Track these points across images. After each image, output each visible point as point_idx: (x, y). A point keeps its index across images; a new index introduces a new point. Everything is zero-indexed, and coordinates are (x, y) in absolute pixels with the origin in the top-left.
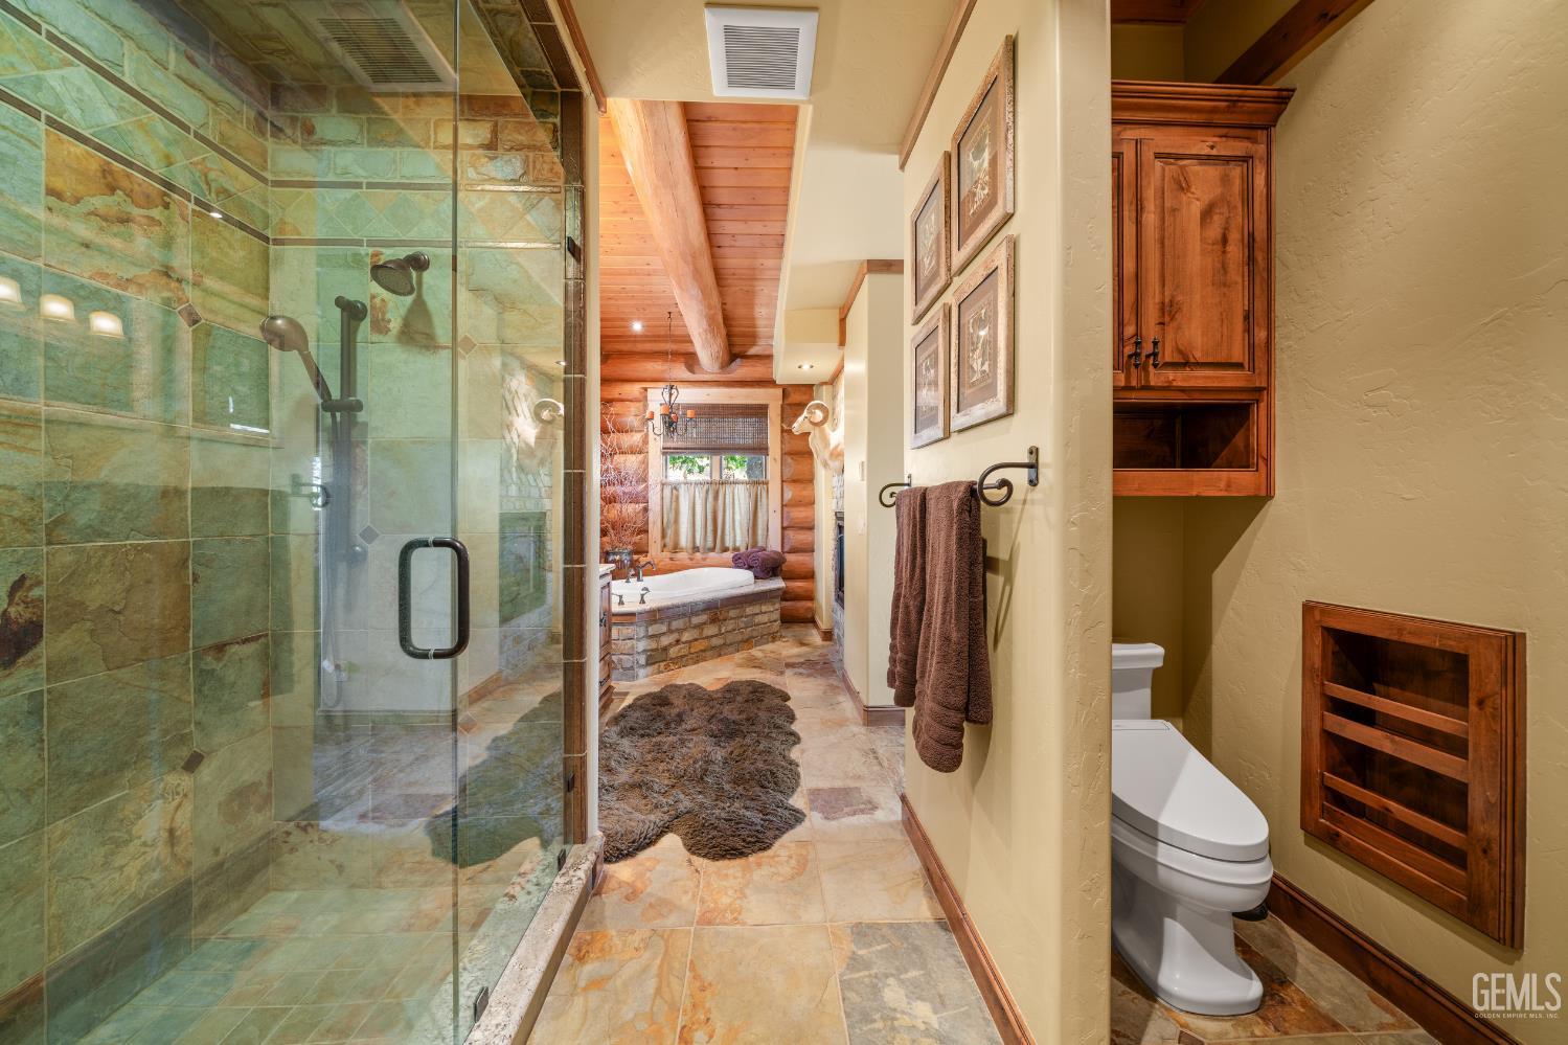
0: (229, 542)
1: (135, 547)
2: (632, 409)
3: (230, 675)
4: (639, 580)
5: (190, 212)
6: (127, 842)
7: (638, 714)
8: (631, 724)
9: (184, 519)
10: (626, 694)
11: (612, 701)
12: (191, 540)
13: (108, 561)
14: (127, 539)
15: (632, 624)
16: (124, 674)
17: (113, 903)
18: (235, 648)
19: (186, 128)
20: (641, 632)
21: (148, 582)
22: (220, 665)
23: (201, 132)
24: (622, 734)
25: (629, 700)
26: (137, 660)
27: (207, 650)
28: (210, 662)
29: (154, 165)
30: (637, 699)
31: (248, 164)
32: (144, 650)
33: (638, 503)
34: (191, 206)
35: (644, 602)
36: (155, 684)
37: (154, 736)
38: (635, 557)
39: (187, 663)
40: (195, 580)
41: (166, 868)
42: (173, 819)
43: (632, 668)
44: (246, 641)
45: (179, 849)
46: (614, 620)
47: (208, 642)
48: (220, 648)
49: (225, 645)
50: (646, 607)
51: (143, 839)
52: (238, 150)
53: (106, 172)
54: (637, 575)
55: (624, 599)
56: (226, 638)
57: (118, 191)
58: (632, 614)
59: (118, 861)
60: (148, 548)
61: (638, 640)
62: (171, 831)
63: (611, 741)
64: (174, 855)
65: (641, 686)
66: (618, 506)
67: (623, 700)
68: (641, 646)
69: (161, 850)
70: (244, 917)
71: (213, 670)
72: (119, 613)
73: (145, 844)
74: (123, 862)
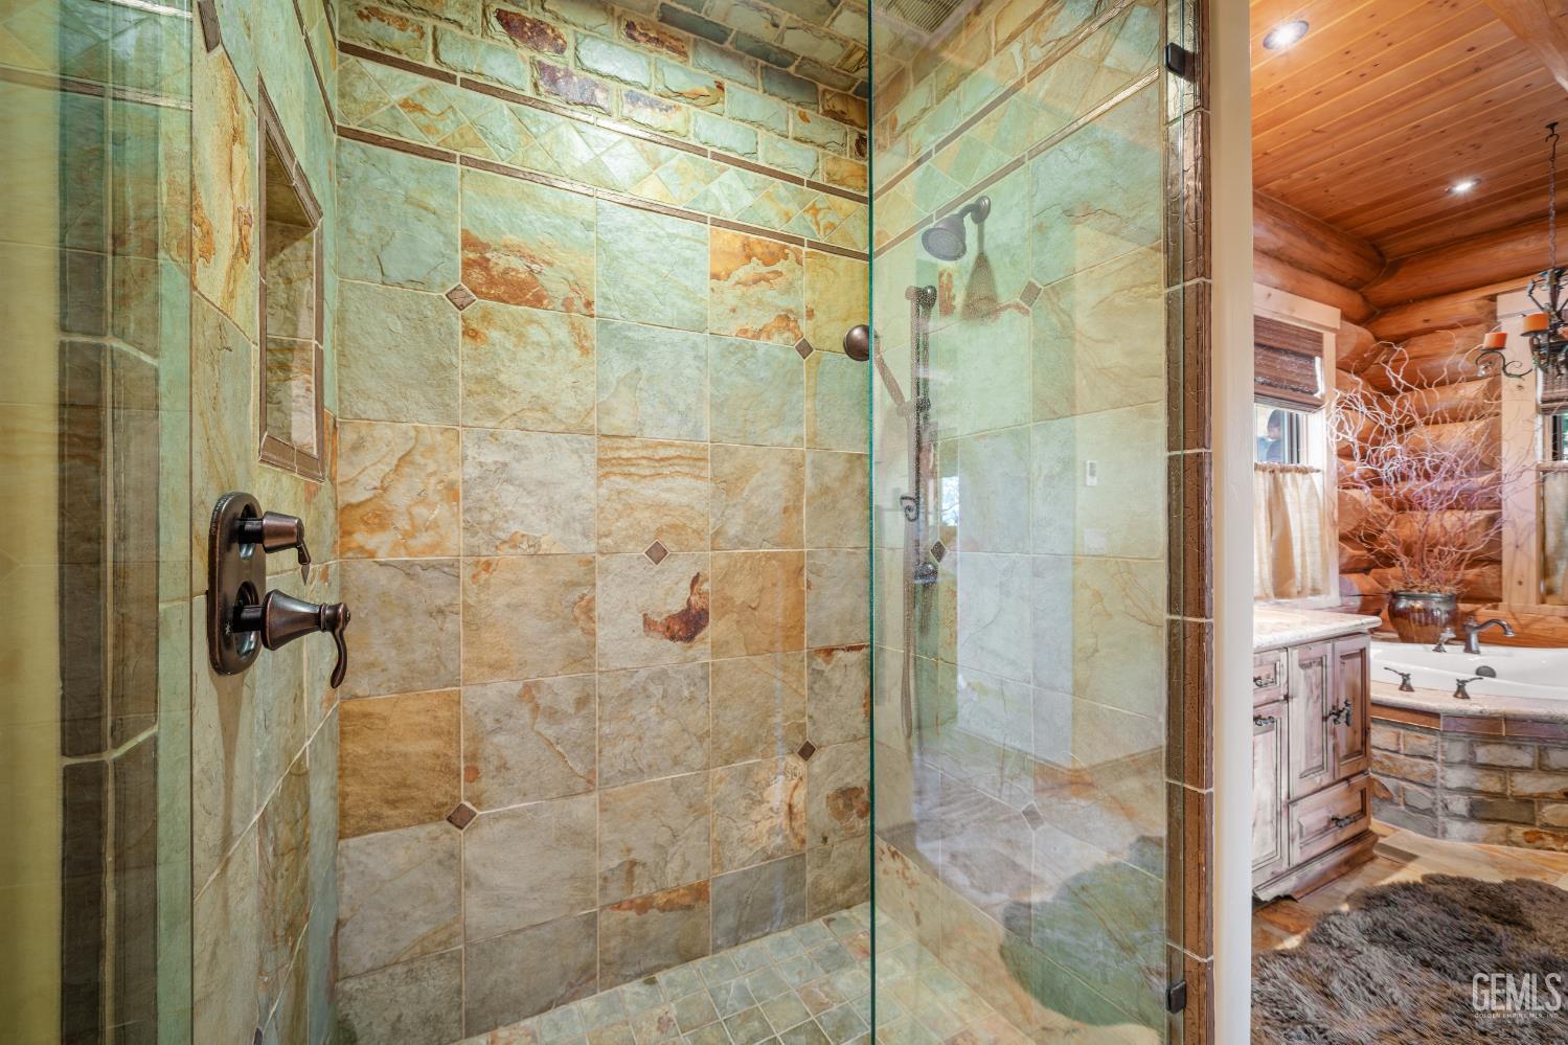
0: (835, 553)
1: (765, 554)
2: (1457, 342)
3: (837, 678)
4: (1468, 649)
5: (804, 255)
6: (761, 802)
7: (1424, 911)
8: (1401, 924)
9: (800, 532)
10: (1411, 857)
11: (1373, 858)
12: (806, 550)
13: (747, 566)
14: (761, 547)
15: (1430, 731)
16: (757, 660)
17: (751, 849)
18: (840, 654)
19: (799, 181)
20: (1457, 751)
21: (774, 585)
22: (829, 667)
23: (813, 180)
24: (1373, 935)
25: (1410, 874)
26: (768, 651)
27: (818, 651)
28: (820, 662)
29: (777, 226)
30: (1429, 879)
31: (850, 190)
32: (772, 643)
33: (1471, 509)
34: (805, 249)
35: (1465, 696)
36: (780, 674)
37: (778, 719)
38: (1464, 607)
39: (803, 661)
40: (808, 587)
41: (786, 837)
42: (791, 796)
43: (1430, 812)
44: (850, 649)
45: (796, 825)
46: (1375, 714)
47: (819, 645)
48: (829, 651)
49: (833, 650)
50: (1472, 707)
51: (770, 805)
52: (842, 182)
53: (746, 245)
54: (1462, 638)
55: (1413, 682)
56: (833, 644)
57: (754, 259)
58: (1433, 715)
59: (755, 816)
60: (774, 556)
61: (1449, 764)
62: (790, 806)
63: (1343, 937)
64: (792, 829)
65: (1453, 854)
66: (1419, 515)
67: (1399, 868)
68: (1456, 777)
69: (781, 820)
70: (845, 913)
71: (823, 671)
72: (754, 609)
73: (771, 809)
74: (758, 818)
